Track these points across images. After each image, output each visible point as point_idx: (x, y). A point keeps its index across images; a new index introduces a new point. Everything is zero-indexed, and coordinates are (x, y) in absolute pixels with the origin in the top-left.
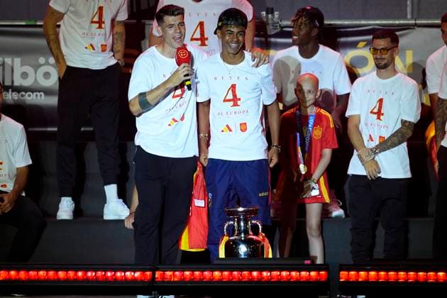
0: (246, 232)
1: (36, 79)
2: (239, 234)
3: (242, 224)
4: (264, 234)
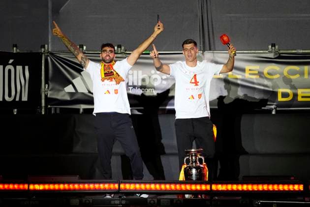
0: (196, 162)
1: (150, 82)
2: (192, 163)
3: (194, 158)
4: (205, 164)
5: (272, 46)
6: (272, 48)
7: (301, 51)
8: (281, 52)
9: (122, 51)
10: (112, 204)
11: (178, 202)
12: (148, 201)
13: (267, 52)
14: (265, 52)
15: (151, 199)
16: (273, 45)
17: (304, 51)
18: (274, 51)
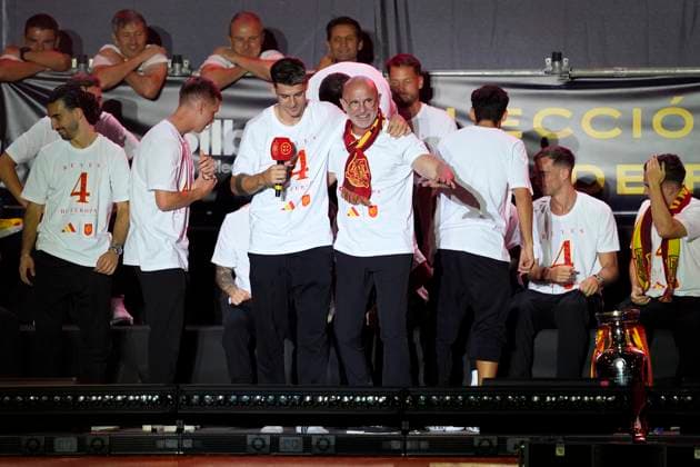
3: (619, 332)
5: (553, 60)
6: (553, 65)
7: (626, 72)
8: (577, 72)
9: (184, 71)
10: (161, 450)
11: (324, 443)
12: (249, 442)
13: (540, 73)
14: (536, 73)
15: (254, 436)
16: (557, 57)
17: (632, 72)
18: (557, 71)
